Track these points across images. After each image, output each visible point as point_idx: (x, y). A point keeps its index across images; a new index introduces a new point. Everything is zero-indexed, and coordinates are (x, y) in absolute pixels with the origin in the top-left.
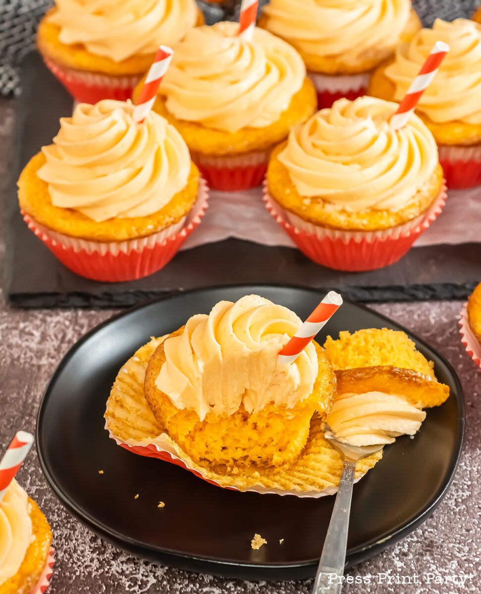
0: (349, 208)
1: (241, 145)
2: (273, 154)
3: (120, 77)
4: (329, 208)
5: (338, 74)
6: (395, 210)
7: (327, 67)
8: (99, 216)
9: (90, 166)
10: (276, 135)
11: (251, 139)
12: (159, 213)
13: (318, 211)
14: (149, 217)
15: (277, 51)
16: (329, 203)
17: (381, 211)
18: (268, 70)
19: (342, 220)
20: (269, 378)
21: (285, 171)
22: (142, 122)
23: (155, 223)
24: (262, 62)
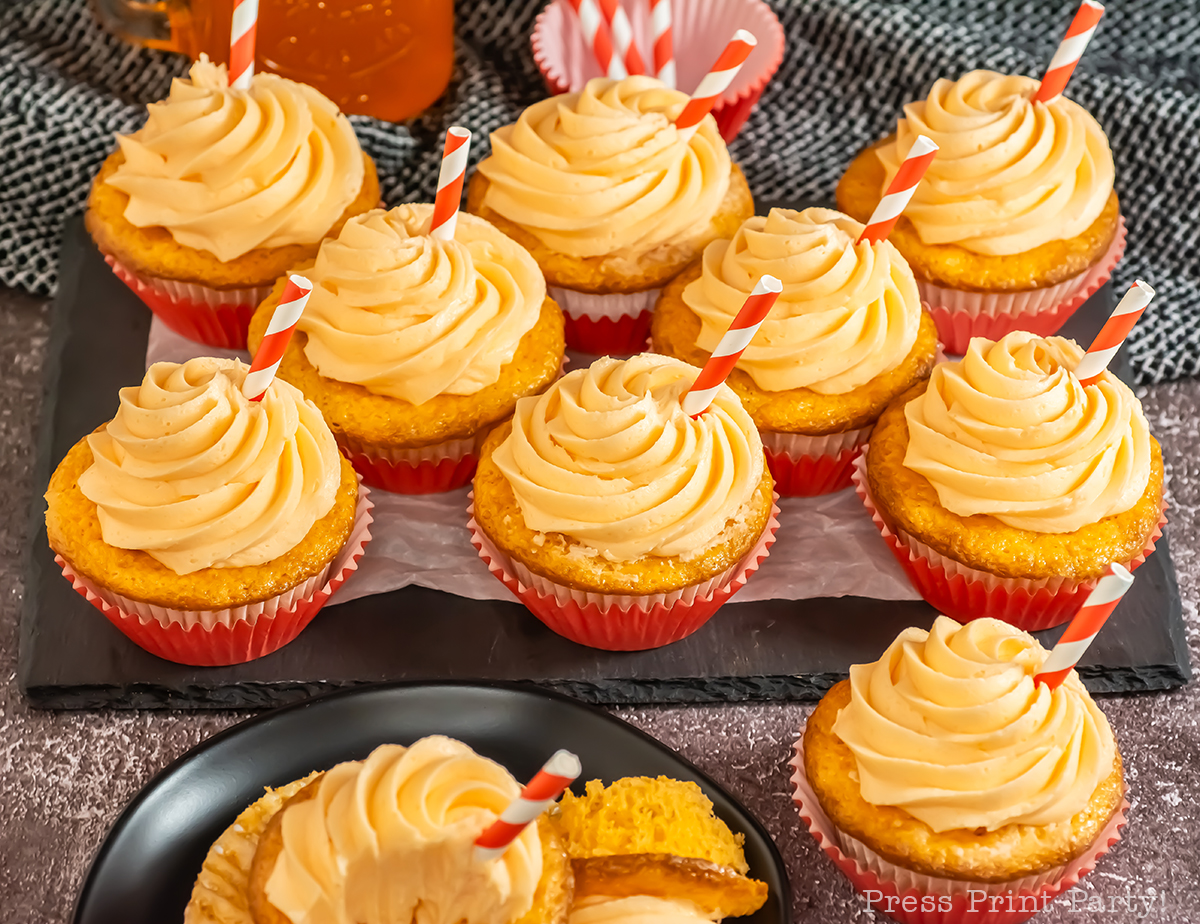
0: (609, 555)
1: (430, 429)
2: (486, 447)
3: (229, 288)
4: (576, 554)
5: (603, 291)
6: (688, 559)
7: (585, 277)
8: (183, 564)
9: (168, 479)
10: (492, 408)
11: (450, 415)
12: (286, 557)
13: (556, 558)
14: (268, 565)
15: (497, 258)
16: (578, 543)
17: (665, 559)
18: (481, 296)
19: (597, 575)
20: (459, 884)
21: (501, 479)
22: (259, 399)
23: (278, 577)
24: (470, 280)
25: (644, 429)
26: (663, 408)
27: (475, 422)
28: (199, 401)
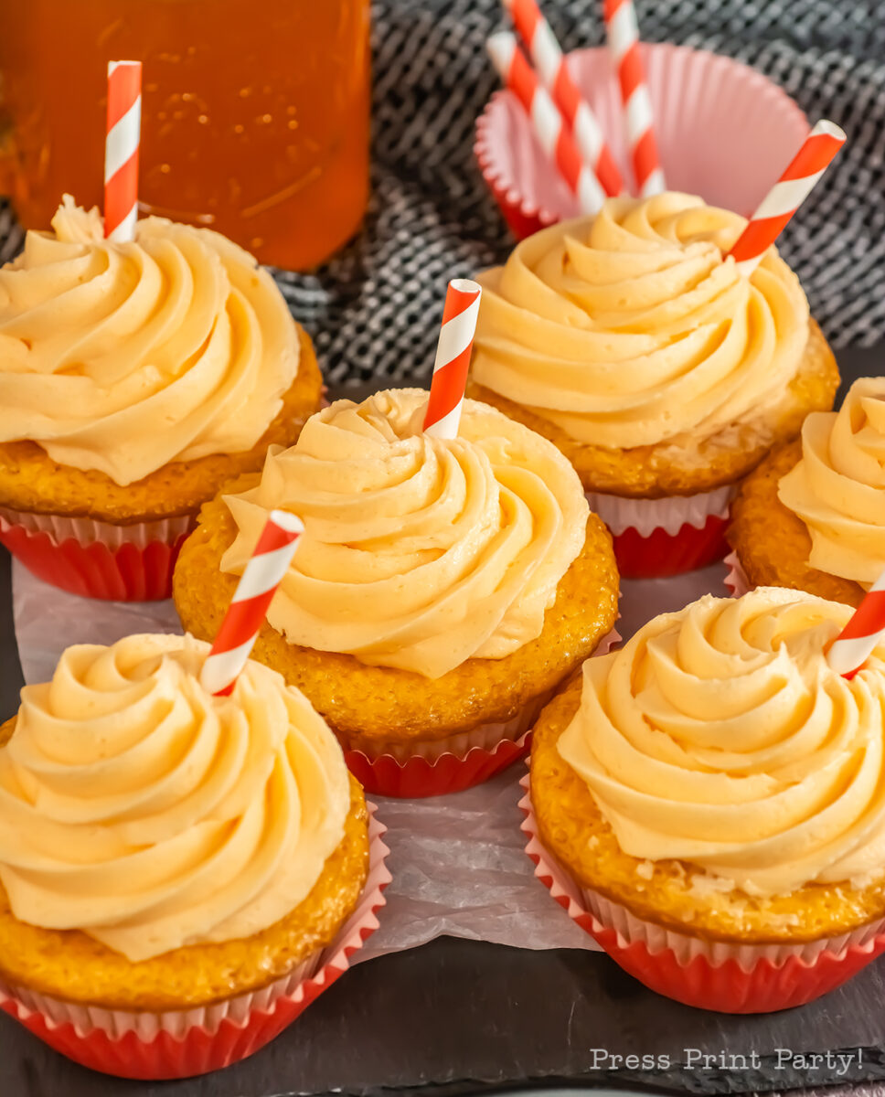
0: (751, 888)
1: (454, 710)
2: (542, 732)
4: (703, 888)
5: (657, 493)
6: (862, 884)
7: (632, 476)
8: (138, 946)
9: (109, 823)
10: (539, 674)
11: (481, 691)
12: (286, 923)
13: (673, 896)
14: (260, 937)
15: (518, 457)
16: (702, 872)
17: (829, 886)
18: (507, 517)
19: (737, 919)
21: (573, 781)
22: (227, 692)
23: (276, 951)
24: (491, 493)
25: (788, 700)
26: (803, 665)
27: (516, 697)
28: (146, 705)
